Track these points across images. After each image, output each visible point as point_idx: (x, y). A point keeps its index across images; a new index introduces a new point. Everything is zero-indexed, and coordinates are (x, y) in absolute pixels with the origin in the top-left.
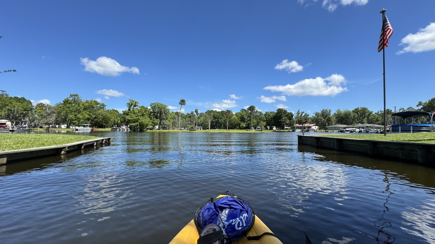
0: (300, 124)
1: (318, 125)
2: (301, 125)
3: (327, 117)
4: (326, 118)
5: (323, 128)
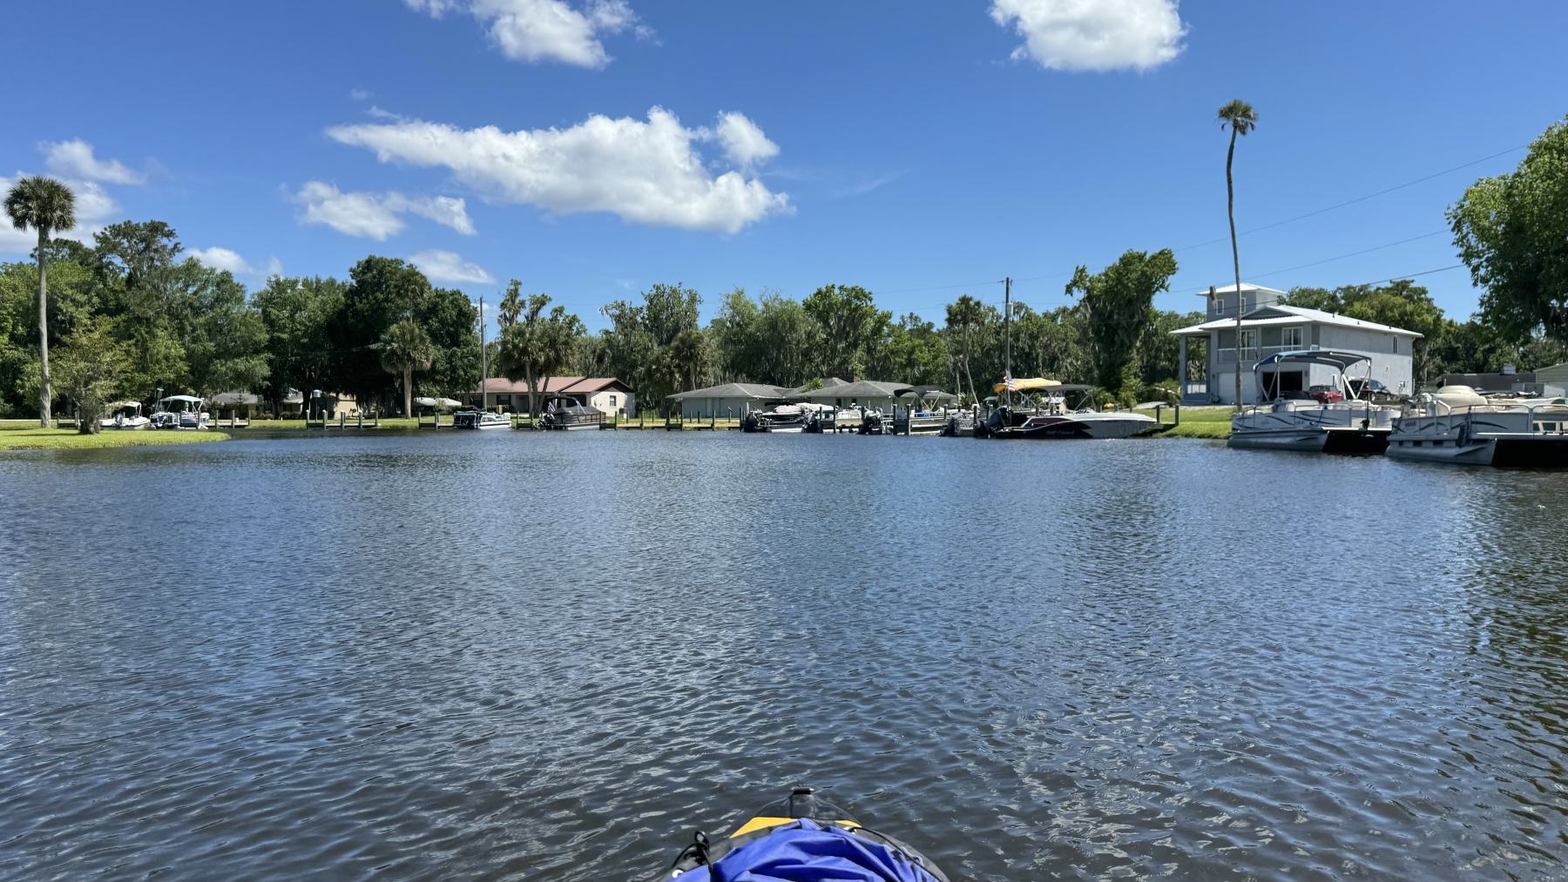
0: (514, 376)
1: (631, 386)
2: (521, 387)
3: (680, 335)
4: (674, 344)
5: (657, 404)
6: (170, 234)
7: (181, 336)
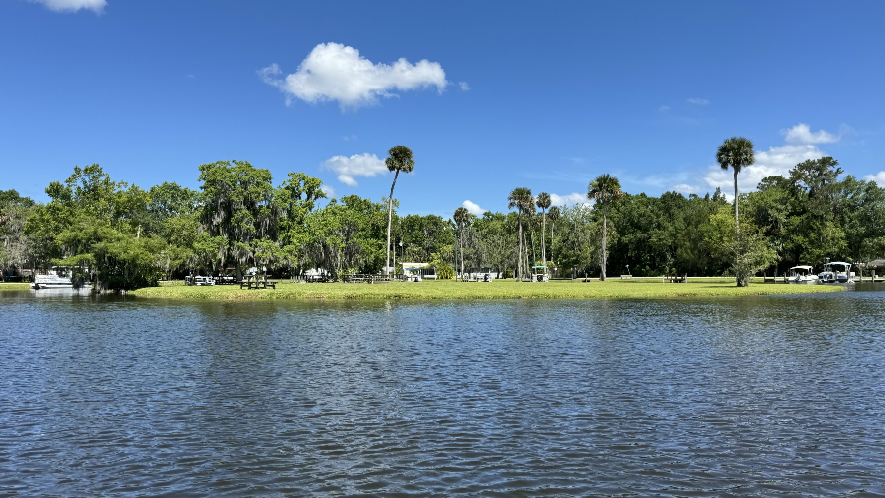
6: (835, 163)
7: (842, 225)
